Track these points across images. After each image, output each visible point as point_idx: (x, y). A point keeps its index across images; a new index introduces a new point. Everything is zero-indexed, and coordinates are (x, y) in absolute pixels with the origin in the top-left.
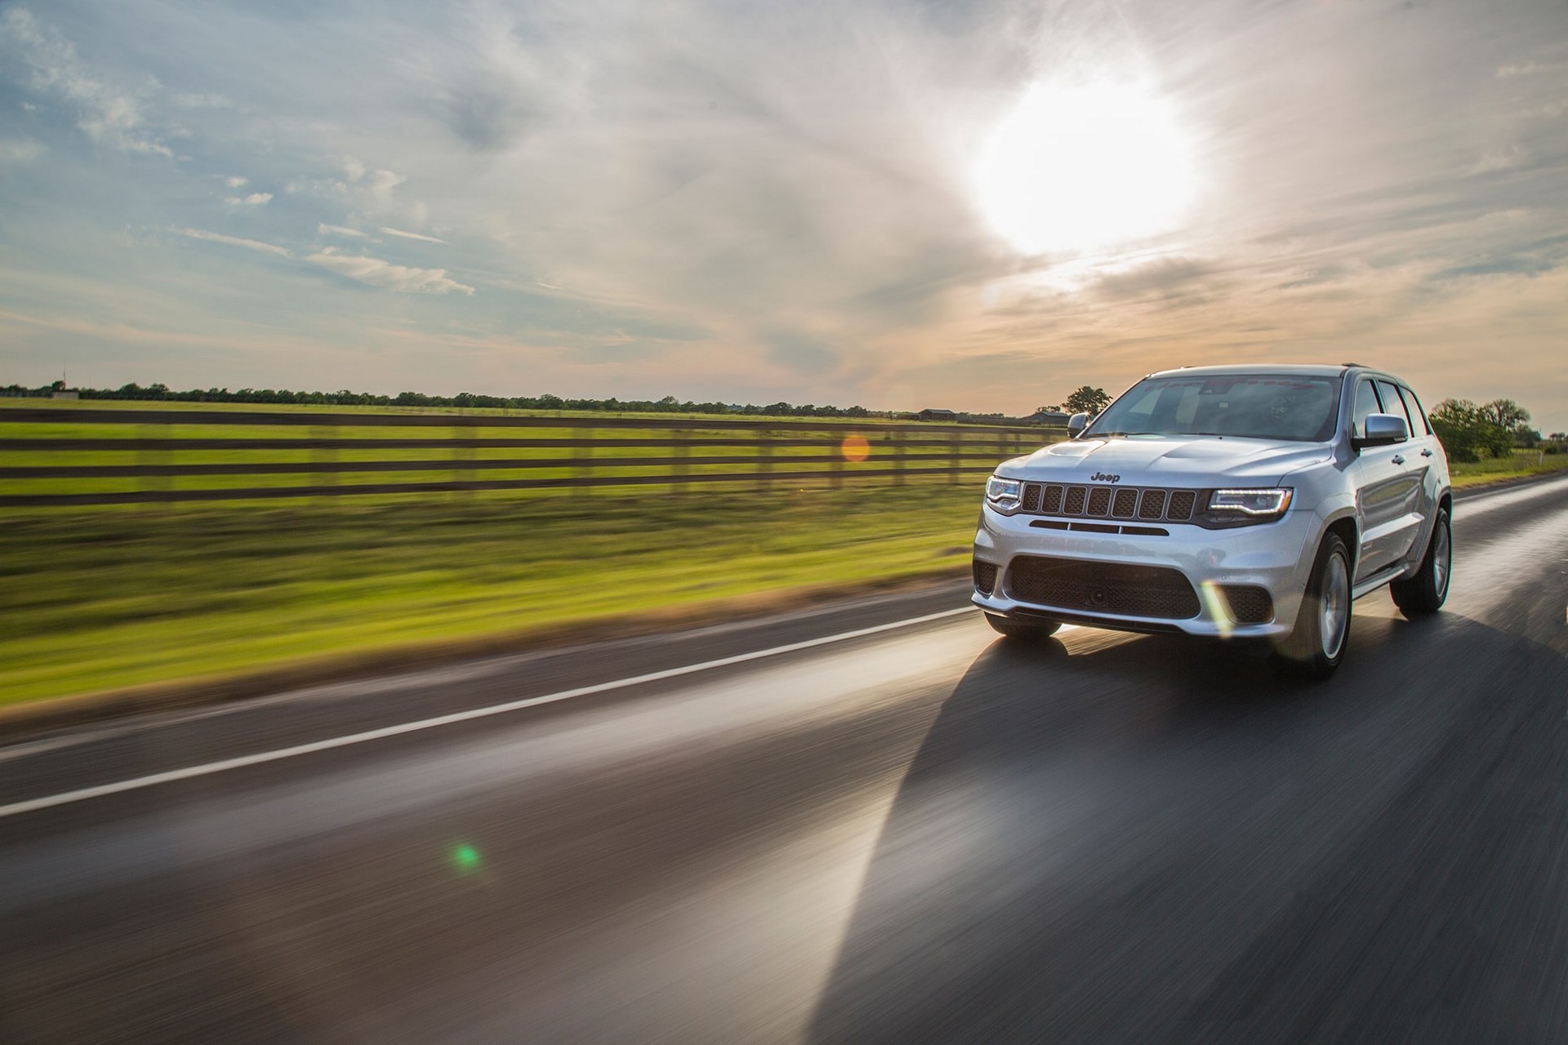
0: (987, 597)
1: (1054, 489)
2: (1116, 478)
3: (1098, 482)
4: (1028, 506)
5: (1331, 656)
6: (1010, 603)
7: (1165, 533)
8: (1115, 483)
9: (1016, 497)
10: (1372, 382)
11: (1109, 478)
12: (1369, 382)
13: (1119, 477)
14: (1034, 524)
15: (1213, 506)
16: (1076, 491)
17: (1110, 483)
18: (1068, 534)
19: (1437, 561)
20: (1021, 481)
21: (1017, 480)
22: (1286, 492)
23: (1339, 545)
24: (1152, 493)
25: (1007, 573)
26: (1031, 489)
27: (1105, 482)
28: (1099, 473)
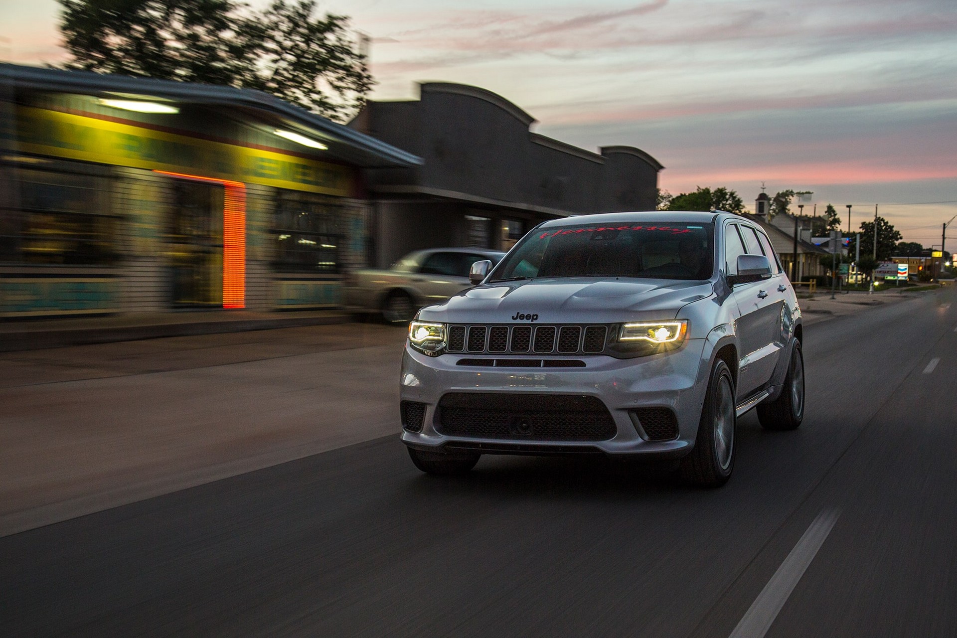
0: (417, 436)
1: (477, 331)
2: (535, 317)
3: (518, 321)
4: (454, 346)
5: (725, 467)
6: (440, 439)
7: (582, 364)
8: (535, 322)
9: (441, 338)
10: (736, 225)
11: (528, 317)
12: (734, 226)
13: (537, 316)
14: (460, 363)
15: (622, 339)
16: (499, 331)
17: (529, 322)
18: (493, 371)
19: (795, 383)
20: (444, 324)
21: (441, 323)
22: (682, 323)
23: (724, 369)
24: (568, 329)
25: (436, 411)
26: (455, 330)
27: (525, 321)
28: (518, 313)
